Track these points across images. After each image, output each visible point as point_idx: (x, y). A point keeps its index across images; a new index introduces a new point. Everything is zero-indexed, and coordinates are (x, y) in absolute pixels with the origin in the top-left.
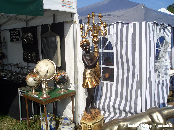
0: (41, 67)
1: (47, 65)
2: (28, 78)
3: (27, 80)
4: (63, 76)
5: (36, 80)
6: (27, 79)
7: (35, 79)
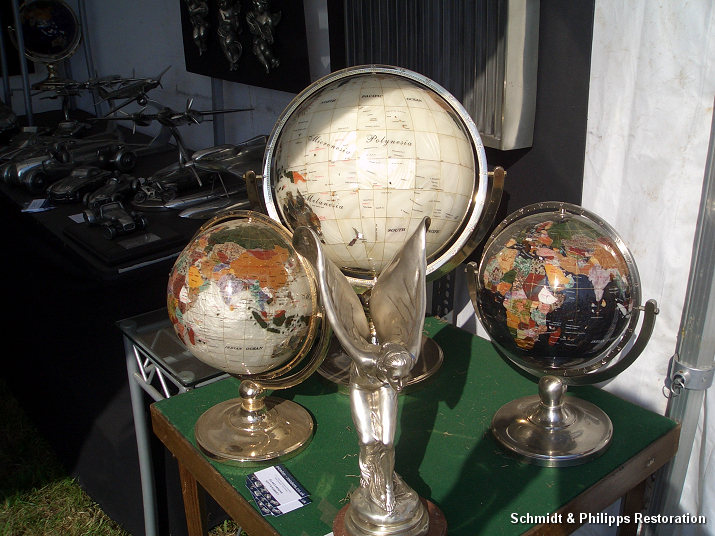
0: (336, 155)
1: (400, 135)
2: (194, 292)
3: (183, 308)
4: (599, 294)
5: (280, 319)
6: (184, 295)
7: (272, 311)
